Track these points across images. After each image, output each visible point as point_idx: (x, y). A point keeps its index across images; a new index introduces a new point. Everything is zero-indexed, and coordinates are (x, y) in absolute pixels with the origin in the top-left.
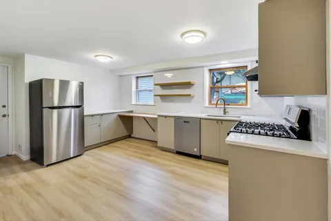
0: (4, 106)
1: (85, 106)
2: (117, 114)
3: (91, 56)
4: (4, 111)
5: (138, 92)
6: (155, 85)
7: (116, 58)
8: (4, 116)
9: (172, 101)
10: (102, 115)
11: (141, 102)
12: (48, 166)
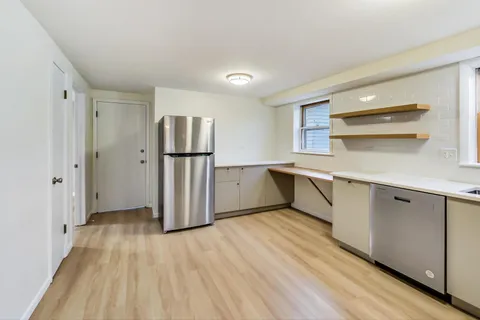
0: (142, 151)
1: (216, 154)
2: (266, 168)
3: (222, 77)
4: (142, 156)
5: (304, 130)
6: (332, 116)
7: (258, 76)
8: (142, 162)
9: (369, 149)
10: (242, 168)
11: (309, 150)
12: (168, 232)
